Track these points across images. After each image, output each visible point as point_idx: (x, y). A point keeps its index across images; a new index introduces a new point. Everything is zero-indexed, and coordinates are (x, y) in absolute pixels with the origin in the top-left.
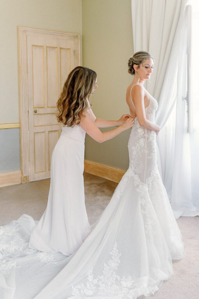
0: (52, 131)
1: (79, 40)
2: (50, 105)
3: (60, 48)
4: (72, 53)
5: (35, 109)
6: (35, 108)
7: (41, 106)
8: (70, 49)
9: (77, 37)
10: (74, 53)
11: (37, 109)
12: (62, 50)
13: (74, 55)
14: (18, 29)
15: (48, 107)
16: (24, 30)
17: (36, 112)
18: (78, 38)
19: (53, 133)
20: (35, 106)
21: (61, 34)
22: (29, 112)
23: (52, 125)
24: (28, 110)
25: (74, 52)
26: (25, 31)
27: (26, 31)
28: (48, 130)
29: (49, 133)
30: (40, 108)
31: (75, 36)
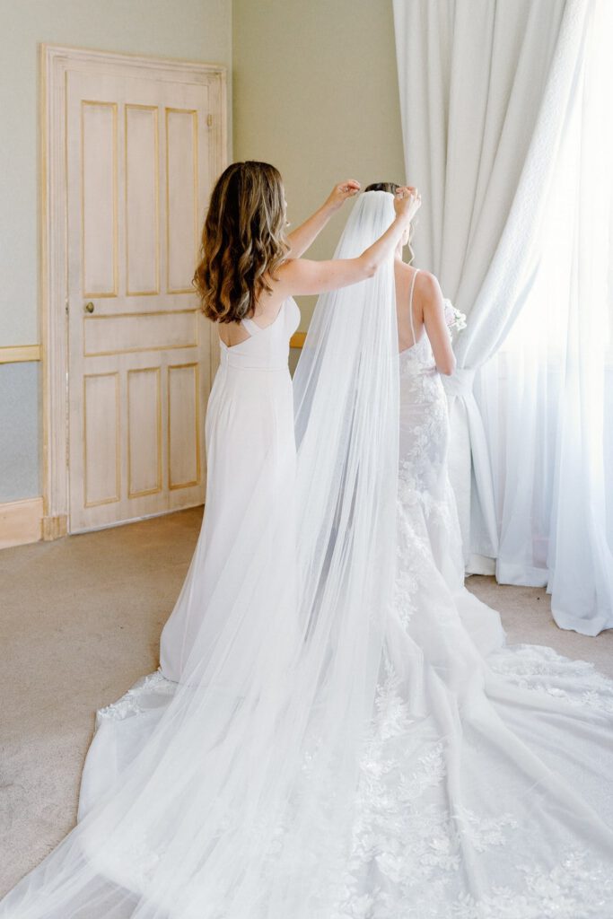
0: (138, 371)
1: (224, 82)
2: (132, 289)
3: (167, 109)
4: (203, 125)
5: (89, 300)
6: (89, 296)
7: (108, 292)
8: (195, 111)
9: (217, 74)
10: (208, 125)
11: (95, 301)
12: (171, 114)
13: (209, 131)
14: (39, 52)
15: (128, 294)
16: (58, 54)
17: (91, 311)
18: (221, 79)
19: (142, 375)
20: (89, 290)
21: (170, 65)
22: (70, 311)
23: (140, 350)
24: (68, 304)
25: (209, 121)
26: (61, 58)
27: (66, 57)
28: (128, 368)
29: (129, 378)
30: (105, 296)
31: (213, 71)
